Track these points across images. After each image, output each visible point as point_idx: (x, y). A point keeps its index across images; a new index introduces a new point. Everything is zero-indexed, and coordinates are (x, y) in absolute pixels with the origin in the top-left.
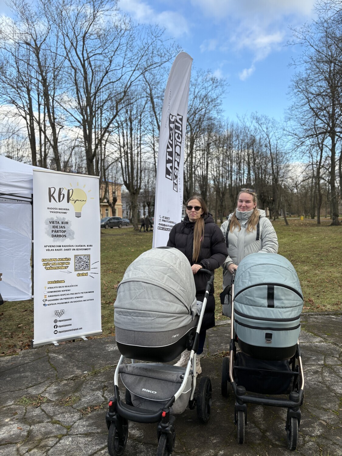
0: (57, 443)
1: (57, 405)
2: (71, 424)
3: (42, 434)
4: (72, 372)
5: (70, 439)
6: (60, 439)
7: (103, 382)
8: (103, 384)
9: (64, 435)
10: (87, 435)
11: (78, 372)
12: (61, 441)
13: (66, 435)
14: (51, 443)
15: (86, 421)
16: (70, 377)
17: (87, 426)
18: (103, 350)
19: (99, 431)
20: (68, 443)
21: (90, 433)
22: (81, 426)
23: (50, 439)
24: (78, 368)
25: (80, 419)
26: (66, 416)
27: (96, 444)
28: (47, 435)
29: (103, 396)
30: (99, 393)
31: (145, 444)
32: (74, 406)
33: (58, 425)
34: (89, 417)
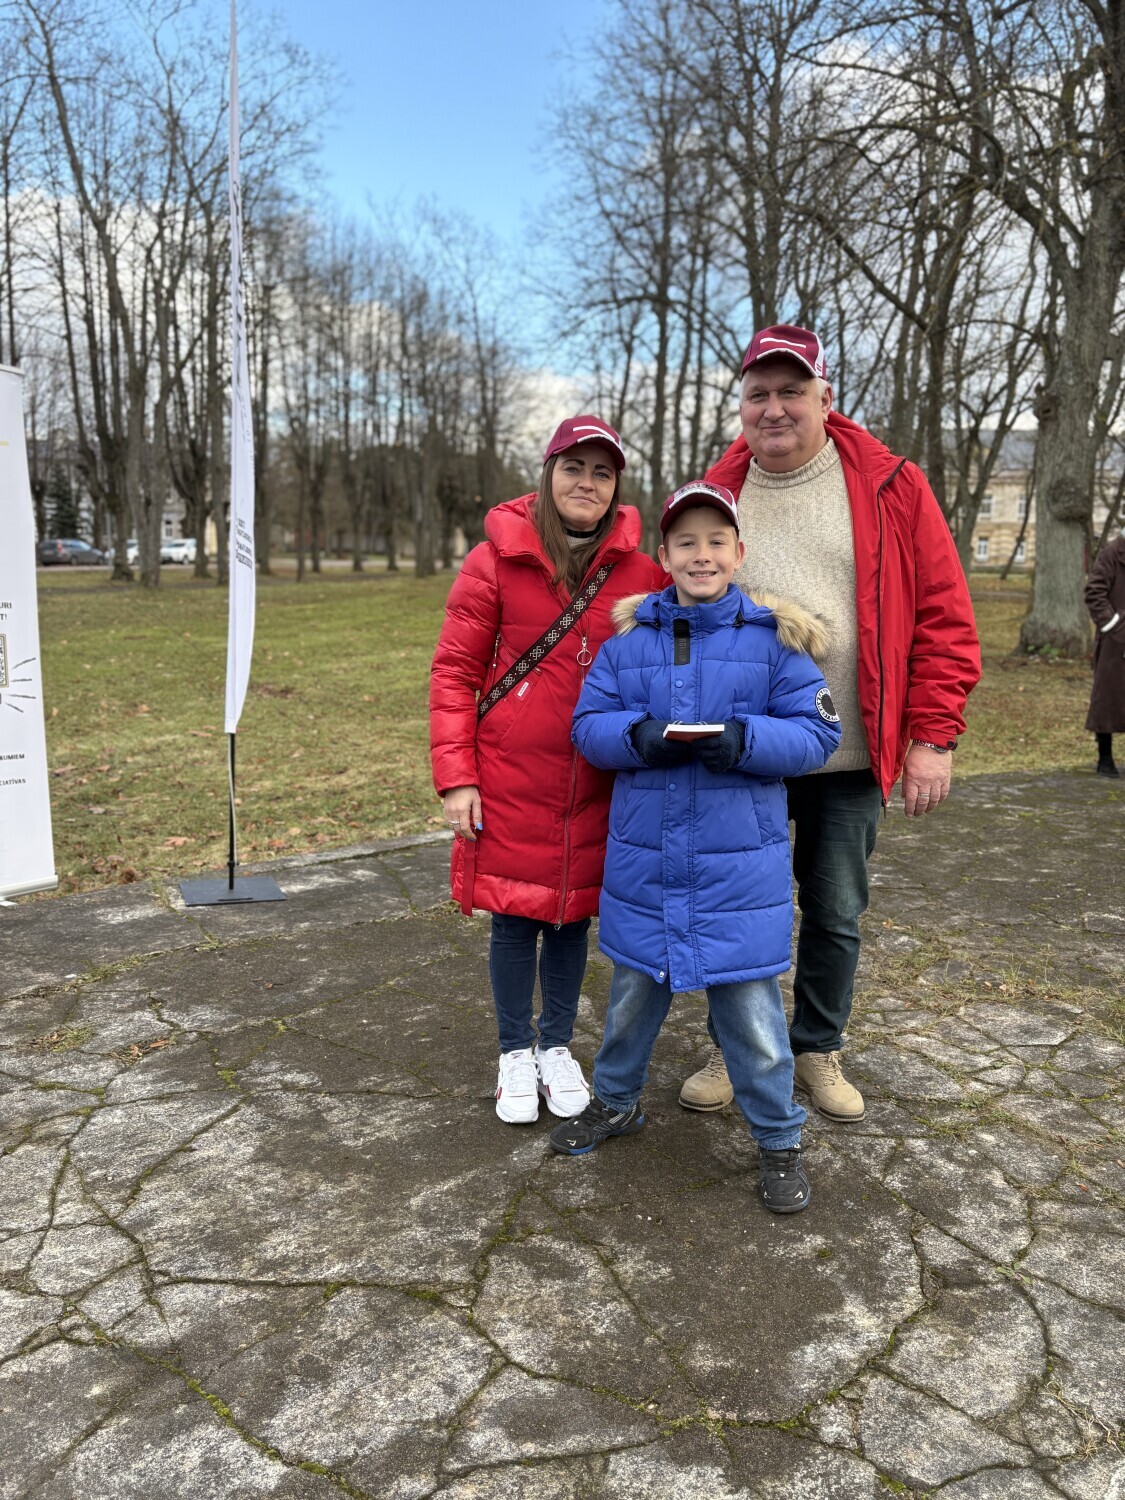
0: (83, 1125)
1: (28, 1053)
2: (102, 1084)
3: (23, 1116)
4: (26, 981)
5: (119, 1112)
6: (88, 1117)
7: (140, 992)
8: (144, 997)
9: (94, 1109)
10: (161, 1098)
11: (47, 978)
12: (93, 1120)
13: (101, 1107)
14: (64, 1127)
15: (142, 1073)
16: (24, 991)
17: (153, 1082)
18: (95, 924)
19: (194, 1086)
20: (117, 1121)
21: (172, 1094)
22: (136, 1084)
23: (58, 1121)
24: (38, 969)
25: (122, 1072)
26: (74, 1070)
27: (202, 1112)
28: (41, 1115)
29: (161, 1020)
30: (147, 1016)
31: (331, 1094)
32: (86, 1047)
33: (62, 1092)
34: (147, 1065)
